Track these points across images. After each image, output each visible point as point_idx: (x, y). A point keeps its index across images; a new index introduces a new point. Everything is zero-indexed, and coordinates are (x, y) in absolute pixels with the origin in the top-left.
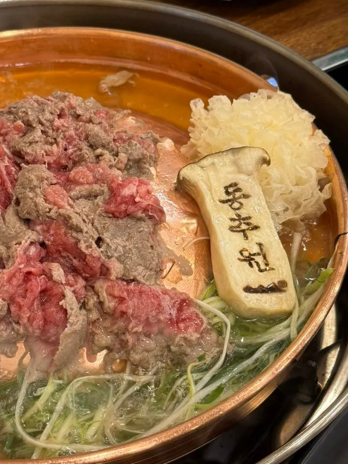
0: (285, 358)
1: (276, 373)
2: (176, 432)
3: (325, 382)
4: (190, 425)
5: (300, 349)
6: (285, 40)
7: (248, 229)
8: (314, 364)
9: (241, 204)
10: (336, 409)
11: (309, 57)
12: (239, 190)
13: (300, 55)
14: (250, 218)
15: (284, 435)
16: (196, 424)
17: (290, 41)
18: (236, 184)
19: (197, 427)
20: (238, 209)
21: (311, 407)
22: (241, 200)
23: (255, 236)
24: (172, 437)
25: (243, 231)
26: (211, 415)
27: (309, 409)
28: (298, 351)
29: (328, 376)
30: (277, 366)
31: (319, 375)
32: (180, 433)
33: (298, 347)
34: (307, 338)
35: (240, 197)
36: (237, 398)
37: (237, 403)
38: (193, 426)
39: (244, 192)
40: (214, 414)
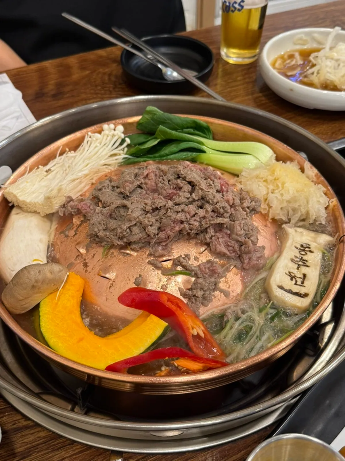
0: (302, 329)
1: (295, 338)
2: (232, 369)
3: (324, 344)
4: (240, 366)
5: (311, 325)
6: (313, 129)
7: (302, 265)
8: (318, 333)
9: (306, 254)
10: (333, 365)
11: (326, 141)
12: (309, 248)
13: (321, 139)
14: (307, 261)
15: (296, 374)
16: (244, 365)
17: (315, 130)
18: (309, 245)
19: (244, 367)
20: (303, 255)
21: (314, 358)
22: (307, 252)
23: (304, 270)
24: (229, 372)
25: (299, 265)
26: (254, 361)
27: (312, 360)
28: (310, 326)
29: (325, 340)
30: (296, 334)
31: (320, 339)
32: (234, 370)
33: (310, 324)
34: (316, 318)
35: (308, 251)
36: (270, 352)
37: (270, 355)
38: (242, 366)
39: (311, 249)
40: (255, 360)
